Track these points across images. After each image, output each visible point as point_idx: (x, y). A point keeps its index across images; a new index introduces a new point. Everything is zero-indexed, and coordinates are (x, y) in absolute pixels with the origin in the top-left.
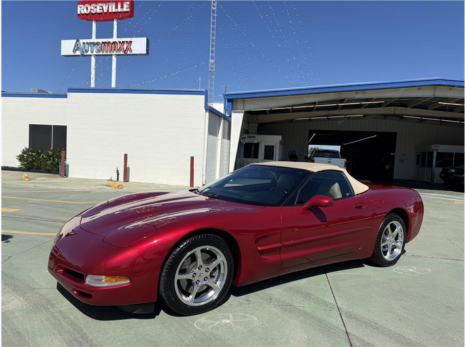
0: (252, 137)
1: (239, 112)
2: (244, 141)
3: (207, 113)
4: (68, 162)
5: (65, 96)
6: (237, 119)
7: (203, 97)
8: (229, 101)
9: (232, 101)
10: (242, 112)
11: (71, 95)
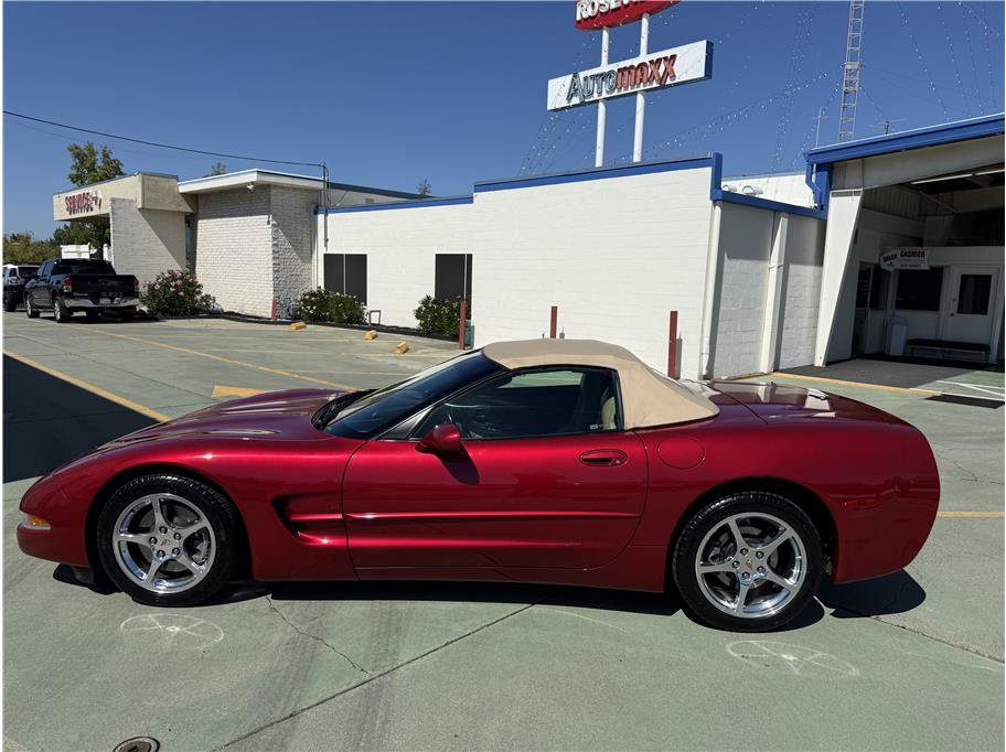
0: (914, 254)
1: (850, 194)
2: (891, 265)
3: (718, 209)
4: (474, 321)
5: (470, 200)
6: (844, 212)
7: (708, 171)
8: (820, 168)
9: (829, 171)
10: (856, 194)
11: (479, 197)
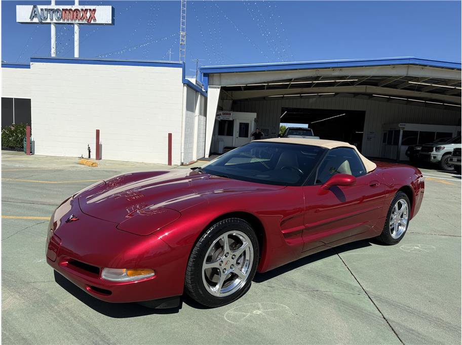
0: (227, 114)
1: (216, 88)
2: (219, 118)
3: (185, 88)
4: (33, 138)
5: (28, 66)
6: (214, 95)
7: (180, 70)
8: (205, 75)
9: (208, 75)
10: (218, 88)
11: (34, 65)
